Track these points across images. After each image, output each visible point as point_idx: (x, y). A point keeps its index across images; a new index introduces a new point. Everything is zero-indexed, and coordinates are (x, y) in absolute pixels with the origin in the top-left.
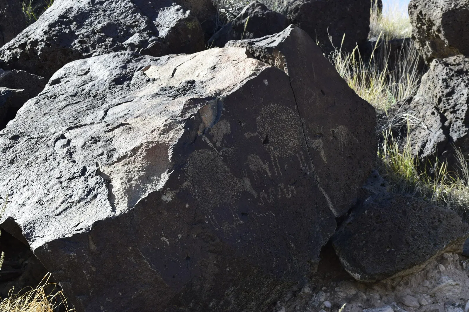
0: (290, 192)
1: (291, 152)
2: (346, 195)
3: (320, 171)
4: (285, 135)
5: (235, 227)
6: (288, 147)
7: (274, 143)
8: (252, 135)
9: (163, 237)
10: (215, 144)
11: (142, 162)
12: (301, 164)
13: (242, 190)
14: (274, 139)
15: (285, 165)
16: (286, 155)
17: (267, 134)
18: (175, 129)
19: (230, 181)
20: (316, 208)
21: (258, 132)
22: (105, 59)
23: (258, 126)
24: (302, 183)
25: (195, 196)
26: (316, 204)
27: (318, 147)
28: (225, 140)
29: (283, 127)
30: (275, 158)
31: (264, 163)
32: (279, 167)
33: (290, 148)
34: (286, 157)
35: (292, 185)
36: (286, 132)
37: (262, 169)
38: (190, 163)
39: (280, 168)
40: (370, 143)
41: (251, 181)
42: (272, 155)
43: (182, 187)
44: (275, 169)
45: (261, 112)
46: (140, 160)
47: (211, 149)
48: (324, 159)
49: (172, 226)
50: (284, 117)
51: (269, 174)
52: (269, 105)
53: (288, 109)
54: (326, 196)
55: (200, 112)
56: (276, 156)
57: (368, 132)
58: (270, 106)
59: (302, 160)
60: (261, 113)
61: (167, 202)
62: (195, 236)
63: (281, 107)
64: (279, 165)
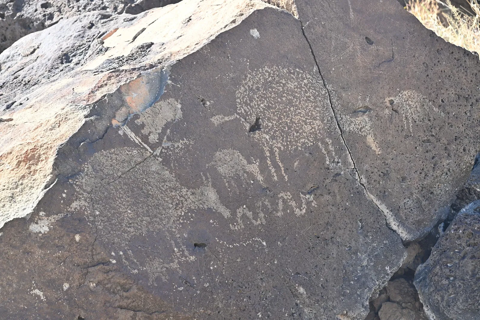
0: (304, 206)
1: (306, 141)
2: (424, 203)
3: (366, 167)
4: (295, 115)
5: (176, 266)
6: (300, 134)
7: (272, 128)
8: (226, 119)
9: (34, 289)
10: (145, 138)
11: (10, 176)
12: (327, 159)
13: (198, 207)
14: (271, 123)
15: (295, 162)
16: (297, 146)
17: (257, 115)
18: (73, 120)
19: (173, 194)
20: (362, 228)
21: (238, 114)
22: (62, 28)
23: (240, 103)
24: (329, 190)
25: (93, 222)
26: (361, 221)
27: (361, 128)
28: (169, 131)
29: (290, 102)
30: (272, 152)
31: (250, 162)
32: (281, 166)
33: (305, 134)
34: (296, 149)
35: (309, 193)
36: (296, 109)
37: (245, 172)
38: (88, 170)
39: (282, 169)
40: (468, 114)
41: (219, 192)
42: (266, 149)
43: (69, 210)
44: (273, 170)
45: (246, 82)
46: (7, 172)
47: (136, 145)
48: (374, 148)
49: (51, 271)
50: (291, 85)
51: (260, 178)
52: (260, 70)
53: (298, 73)
54: (383, 208)
55: (123, 90)
56: (276, 149)
57: (464, 97)
58: (262, 70)
59: (329, 152)
60: (246, 84)
61: (40, 235)
62: (94, 285)
63: (285, 70)
64: (280, 164)
